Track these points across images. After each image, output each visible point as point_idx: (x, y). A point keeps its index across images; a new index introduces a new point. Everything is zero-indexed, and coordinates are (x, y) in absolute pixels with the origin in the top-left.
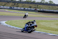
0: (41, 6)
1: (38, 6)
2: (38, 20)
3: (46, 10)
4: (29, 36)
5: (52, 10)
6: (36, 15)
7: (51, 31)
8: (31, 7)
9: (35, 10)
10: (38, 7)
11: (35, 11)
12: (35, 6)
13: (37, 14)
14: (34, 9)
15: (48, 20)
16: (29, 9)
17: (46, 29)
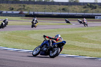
0: (30, 6)
1: (24, 6)
3: (40, 13)
5: (49, 11)
6: (21, 22)
8: (12, 9)
9: (20, 13)
10: (25, 8)
11: (20, 15)
12: (20, 7)
13: (23, 20)
14: (18, 12)
15: (43, 30)
16: (10, 12)
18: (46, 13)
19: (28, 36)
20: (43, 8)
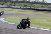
0: (35, 5)
1: (32, 5)
2: (33, 17)
4: (25, 31)
5: (45, 8)
6: (30, 13)
7: (44, 27)
10: (33, 6)
11: (30, 9)
12: (30, 5)
15: (41, 17)
17: (40, 25)
18: (43, 9)
19: (33, 20)
20: (42, 6)
